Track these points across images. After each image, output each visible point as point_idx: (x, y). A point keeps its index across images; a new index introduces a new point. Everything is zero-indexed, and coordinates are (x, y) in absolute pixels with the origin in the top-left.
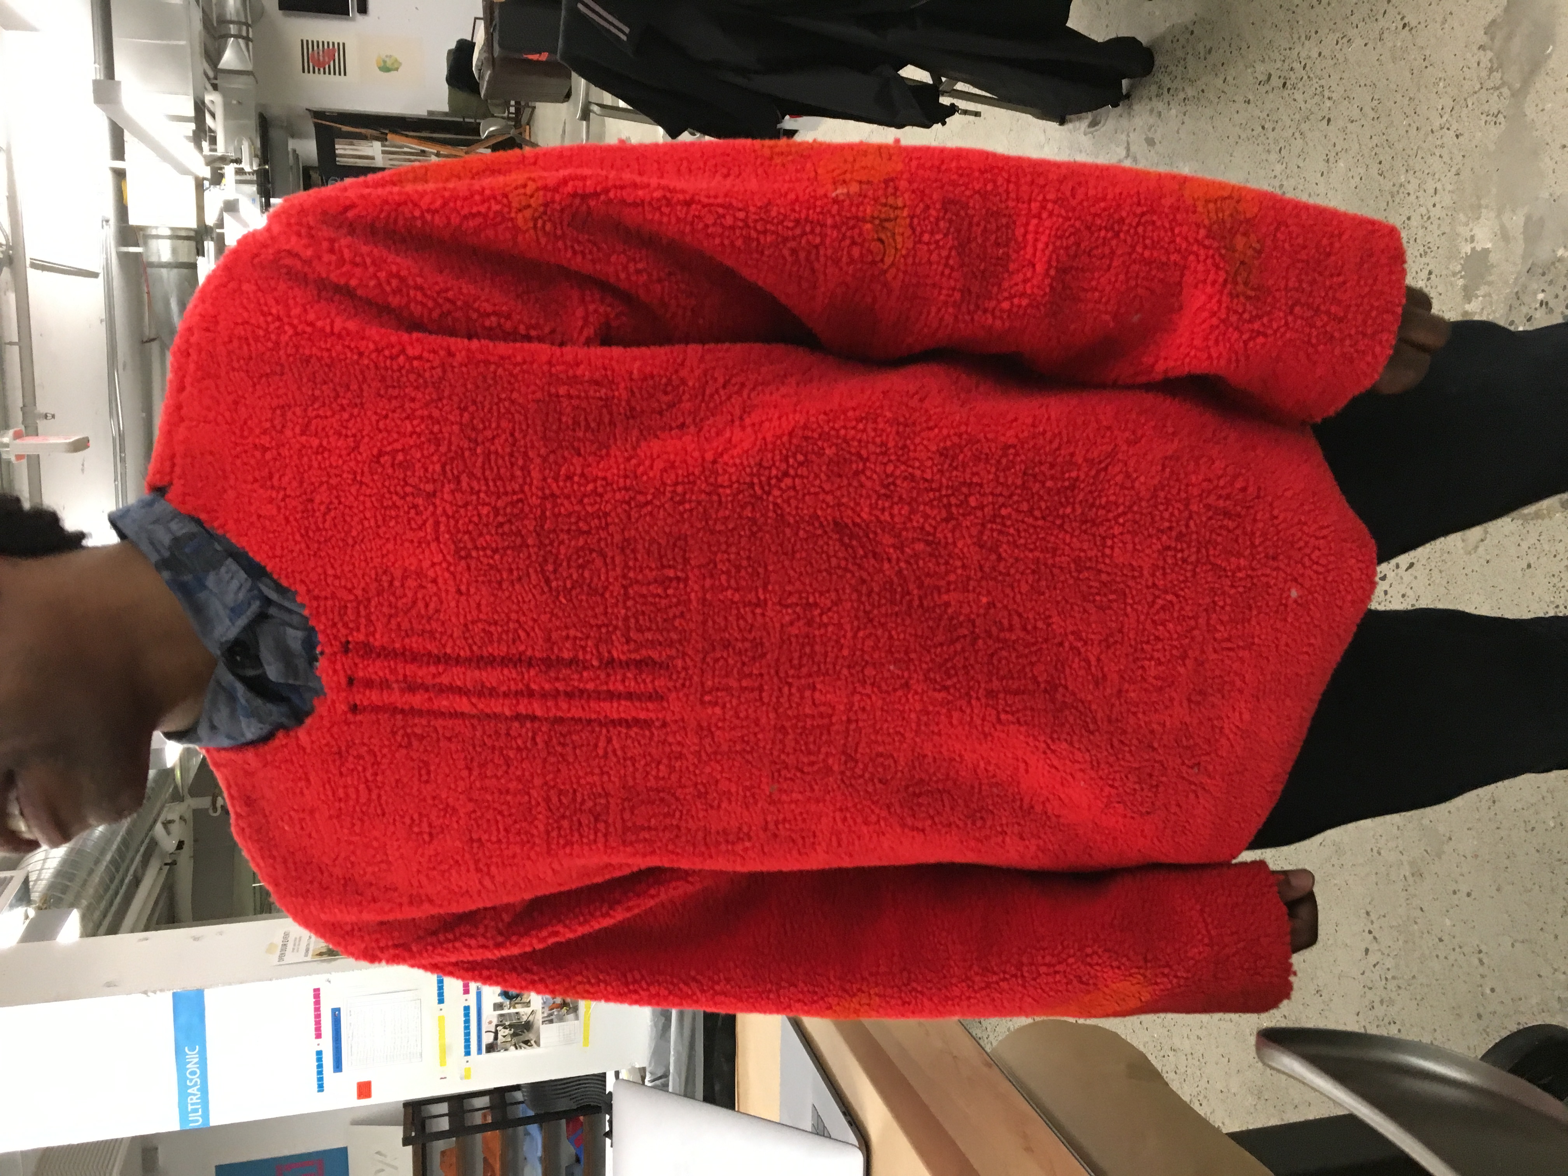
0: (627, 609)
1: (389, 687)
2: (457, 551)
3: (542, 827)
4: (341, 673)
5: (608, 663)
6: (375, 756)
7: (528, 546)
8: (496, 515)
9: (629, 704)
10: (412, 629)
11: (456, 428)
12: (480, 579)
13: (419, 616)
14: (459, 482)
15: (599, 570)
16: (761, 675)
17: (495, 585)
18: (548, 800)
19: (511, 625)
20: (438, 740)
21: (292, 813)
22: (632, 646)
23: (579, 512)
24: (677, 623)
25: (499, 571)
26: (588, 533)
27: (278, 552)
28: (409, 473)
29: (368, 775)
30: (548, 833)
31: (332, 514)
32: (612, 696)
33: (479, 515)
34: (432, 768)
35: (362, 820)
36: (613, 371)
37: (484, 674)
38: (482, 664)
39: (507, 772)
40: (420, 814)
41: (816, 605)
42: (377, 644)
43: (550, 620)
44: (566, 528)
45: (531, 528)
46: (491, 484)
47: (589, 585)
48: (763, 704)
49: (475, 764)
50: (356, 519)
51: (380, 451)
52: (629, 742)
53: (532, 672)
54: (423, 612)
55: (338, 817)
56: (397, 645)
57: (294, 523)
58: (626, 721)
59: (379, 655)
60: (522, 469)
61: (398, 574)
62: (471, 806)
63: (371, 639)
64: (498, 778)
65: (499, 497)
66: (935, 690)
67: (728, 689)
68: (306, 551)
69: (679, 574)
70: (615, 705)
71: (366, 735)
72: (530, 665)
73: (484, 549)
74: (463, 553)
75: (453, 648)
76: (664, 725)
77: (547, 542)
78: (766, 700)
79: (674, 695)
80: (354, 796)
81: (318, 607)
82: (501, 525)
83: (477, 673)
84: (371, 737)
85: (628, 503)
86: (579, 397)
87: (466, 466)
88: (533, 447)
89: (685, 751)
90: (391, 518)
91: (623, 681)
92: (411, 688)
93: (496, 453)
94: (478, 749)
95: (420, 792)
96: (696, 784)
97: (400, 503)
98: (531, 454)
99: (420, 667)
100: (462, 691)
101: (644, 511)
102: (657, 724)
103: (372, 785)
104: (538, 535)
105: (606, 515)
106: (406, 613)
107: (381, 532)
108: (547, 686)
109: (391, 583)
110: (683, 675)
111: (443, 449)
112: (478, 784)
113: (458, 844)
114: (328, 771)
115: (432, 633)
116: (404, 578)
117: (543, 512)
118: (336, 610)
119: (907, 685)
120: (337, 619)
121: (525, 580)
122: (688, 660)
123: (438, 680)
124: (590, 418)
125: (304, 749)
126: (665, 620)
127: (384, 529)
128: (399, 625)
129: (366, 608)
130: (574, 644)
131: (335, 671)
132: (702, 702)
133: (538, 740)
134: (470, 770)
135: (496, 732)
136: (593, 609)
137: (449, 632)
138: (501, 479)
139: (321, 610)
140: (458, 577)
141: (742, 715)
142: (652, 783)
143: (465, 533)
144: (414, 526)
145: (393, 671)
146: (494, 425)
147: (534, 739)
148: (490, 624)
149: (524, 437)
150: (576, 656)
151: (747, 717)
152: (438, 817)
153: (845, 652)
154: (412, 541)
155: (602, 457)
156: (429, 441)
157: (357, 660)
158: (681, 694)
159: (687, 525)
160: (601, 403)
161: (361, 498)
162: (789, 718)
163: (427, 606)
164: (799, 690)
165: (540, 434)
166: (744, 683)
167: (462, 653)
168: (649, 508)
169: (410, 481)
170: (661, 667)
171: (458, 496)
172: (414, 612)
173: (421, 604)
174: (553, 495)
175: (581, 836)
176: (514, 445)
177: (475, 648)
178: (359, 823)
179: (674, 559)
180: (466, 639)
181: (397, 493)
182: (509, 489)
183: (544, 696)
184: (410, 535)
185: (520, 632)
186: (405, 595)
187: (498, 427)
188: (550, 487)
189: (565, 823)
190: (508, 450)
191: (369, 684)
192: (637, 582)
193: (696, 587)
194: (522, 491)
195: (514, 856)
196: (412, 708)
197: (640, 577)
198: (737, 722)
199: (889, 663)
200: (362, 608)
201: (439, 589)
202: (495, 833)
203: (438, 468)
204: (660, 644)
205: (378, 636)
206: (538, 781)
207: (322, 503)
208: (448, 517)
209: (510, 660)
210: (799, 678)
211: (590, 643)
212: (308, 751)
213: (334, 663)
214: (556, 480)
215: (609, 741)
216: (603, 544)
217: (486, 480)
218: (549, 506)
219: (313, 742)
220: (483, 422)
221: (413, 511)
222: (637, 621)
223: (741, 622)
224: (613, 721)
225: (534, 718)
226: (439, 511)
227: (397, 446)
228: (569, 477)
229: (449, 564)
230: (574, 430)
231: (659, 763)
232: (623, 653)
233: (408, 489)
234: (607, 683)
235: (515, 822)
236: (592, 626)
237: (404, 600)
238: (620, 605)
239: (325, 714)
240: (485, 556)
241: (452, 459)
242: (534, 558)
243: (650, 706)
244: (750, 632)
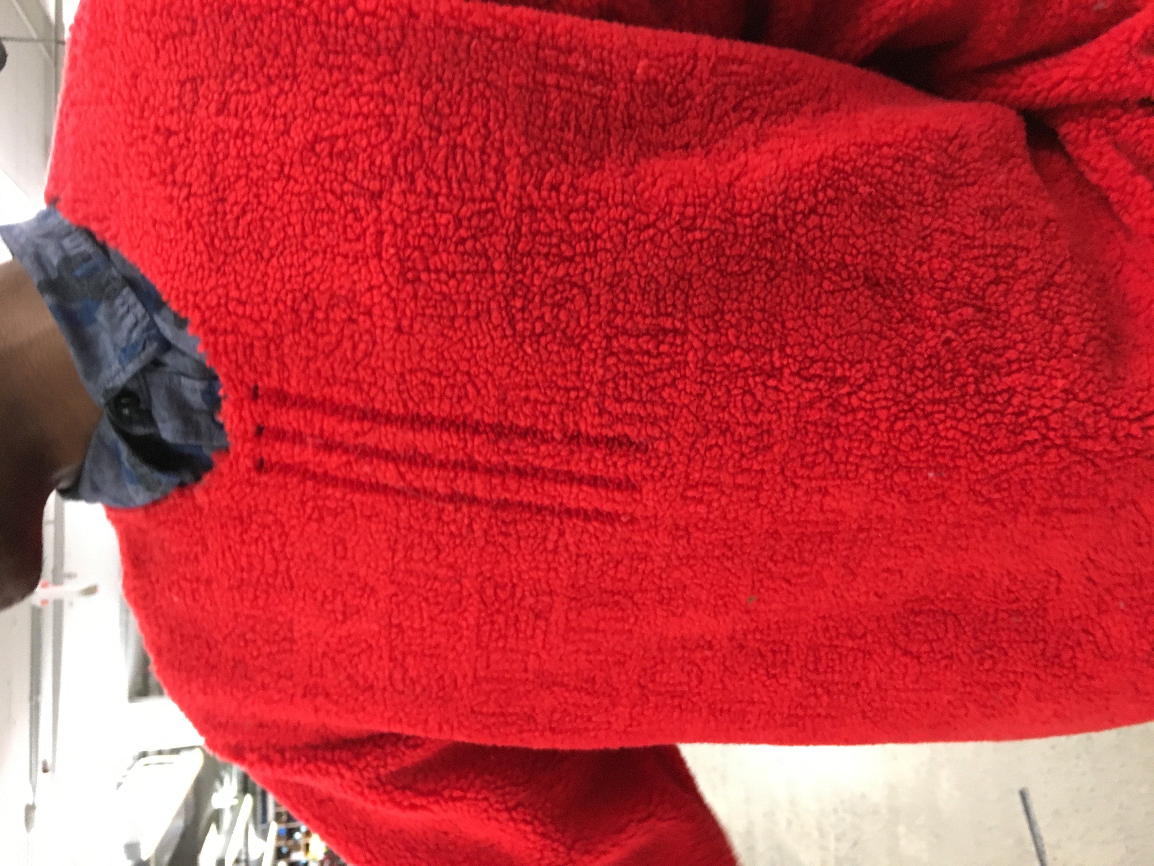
0: (606, 368)
1: (303, 442)
2: (403, 273)
3: (471, 621)
4: (249, 421)
5: (572, 438)
6: (283, 526)
7: (493, 272)
8: (459, 224)
9: (592, 491)
10: (334, 376)
11: (414, 110)
12: (428, 312)
13: (344, 360)
14: (413, 182)
15: (579, 312)
16: (763, 471)
17: (445, 322)
18: (481, 591)
19: (459, 377)
20: (355, 518)
21: (183, 583)
22: (606, 419)
23: (562, 231)
24: (665, 395)
25: (454, 303)
26: (571, 259)
27: (172, 267)
28: (350, 165)
29: (276, 545)
30: (478, 625)
31: (249, 216)
32: (571, 478)
33: (436, 226)
34: (349, 545)
35: (267, 592)
36: (612, 65)
37: (419, 437)
38: (417, 425)
39: (437, 557)
40: (334, 591)
41: (844, 379)
42: (292, 391)
43: (509, 375)
44: (545, 250)
45: (501, 248)
46: (455, 185)
47: (564, 332)
48: (759, 505)
49: (400, 547)
50: (278, 224)
51: (316, 135)
52: (586, 536)
53: (477, 441)
54: (349, 354)
55: (239, 587)
56: (315, 394)
57: (197, 229)
58: (586, 512)
59: (294, 404)
60: (496, 170)
61: (322, 302)
62: (392, 589)
63: (286, 386)
64: (426, 563)
65: (463, 203)
66: (977, 502)
67: (717, 485)
68: (206, 265)
69: (678, 324)
70: (575, 490)
71: (273, 501)
72: (476, 431)
73: (437, 271)
74: (410, 275)
75: (383, 403)
76: (633, 520)
77: (519, 268)
78: (763, 502)
79: (650, 485)
80: (259, 567)
81: (215, 344)
82: (463, 241)
83: (410, 435)
84: (277, 505)
85: (626, 224)
86: (570, 89)
87: (423, 161)
88: (511, 142)
89: (652, 553)
90: (323, 223)
91: (589, 461)
92: (329, 447)
93: (464, 146)
94: (403, 532)
95: (335, 568)
96: (660, 588)
97: (335, 204)
98: (507, 151)
99: (341, 422)
100: (389, 456)
101: (644, 236)
102: (623, 519)
103: (280, 556)
104: (509, 258)
105: (597, 237)
106: (327, 357)
107: (307, 242)
108: (494, 459)
109: (312, 314)
110: (664, 462)
111: (396, 136)
112: (402, 566)
113: (375, 627)
114: (227, 537)
115: (358, 383)
116: (331, 307)
117: (518, 229)
118: (240, 349)
119: (944, 496)
120: (241, 360)
121: (484, 318)
122: (673, 444)
123: (360, 440)
124: (582, 120)
125: (201, 510)
126: (652, 389)
127: (312, 238)
128: (318, 371)
129: (278, 347)
130: (534, 408)
131: (241, 419)
132: (684, 497)
133: (476, 527)
134: (394, 552)
135: (425, 515)
136: (564, 364)
137: (380, 383)
138: (468, 180)
139: (220, 348)
140: (401, 305)
141: (730, 516)
142: (607, 584)
143: (415, 248)
144: (350, 235)
145: (309, 423)
146: (463, 110)
147: (470, 525)
148: (432, 374)
149: (501, 128)
150: (534, 425)
151: (736, 519)
152: (354, 596)
153: (875, 450)
154: (346, 256)
155: (594, 170)
156: (379, 125)
157: (268, 407)
158: (658, 486)
159: (695, 261)
160: (595, 102)
161: (287, 197)
162: (786, 524)
163: (354, 348)
164: (806, 493)
165: (521, 128)
166: (740, 480)
167: (394, 410)
168: (651, 232)
169: (352, 176)
170: (637, 449)
171: (411, 198)
172: (338, 354)
173: (347, 344)
174: (532, 208)
175: (517, 631)
176: (486, 138)
177: (410, 404)
178: (264, 596)
179: (674, 305)
180: (400, 392)
181: (332, 192)
182: (477, 194)
183: (489, 471)
184: (344, 247)
185: (469, 387)
186: (329, 332)
187: (469, 113)
188: (529, 196)
189: (500, 619)
190: (479, 143)
191: (280, 435)
192: (625, 332)
193: (696, 344)
194: (494, 199)
195: (437, 646)
196: (325, 474)
197: (629, 326)
198: (724, 525)
199: (929, 468)
200: (272, 347)
201: (374, 325)
202: (418, 621)
203: (388, 161)
204: (641, 419)
205: (293, 382)
206: (471, 571)
207: (236, 203)
208: (396, 226)
209: (452, 423)
210: (809, 478)
211: (554, 409)
212: (206, 511)
213: (241, 409)
214: (538, 187)
215: (561, 534)
216: (587, 277)
217: (449, 181)
218: (526, 220)
219: (210, 503)
220: (450, 106)
221: (351, 216)
222: (616, 388)
223: (748, 398)
224: (568, 511)
225: (473, 500)
226: (385, 217)
227: (338, 130)
228: (555, 187)
229: (391, 288)
230: (562, 130)
231: (618, 563)
232: (593, 426)
233: (347, 187)
234: (568, 463)
235: (442, 611)
236: (559, 388)
237: (327, 339)
238: (599, 363)
239: (226, 471)
240: (438, 280)
241: (407, 150)
242: (499, 289)
243: (618, 496)
244: (756, 413)
